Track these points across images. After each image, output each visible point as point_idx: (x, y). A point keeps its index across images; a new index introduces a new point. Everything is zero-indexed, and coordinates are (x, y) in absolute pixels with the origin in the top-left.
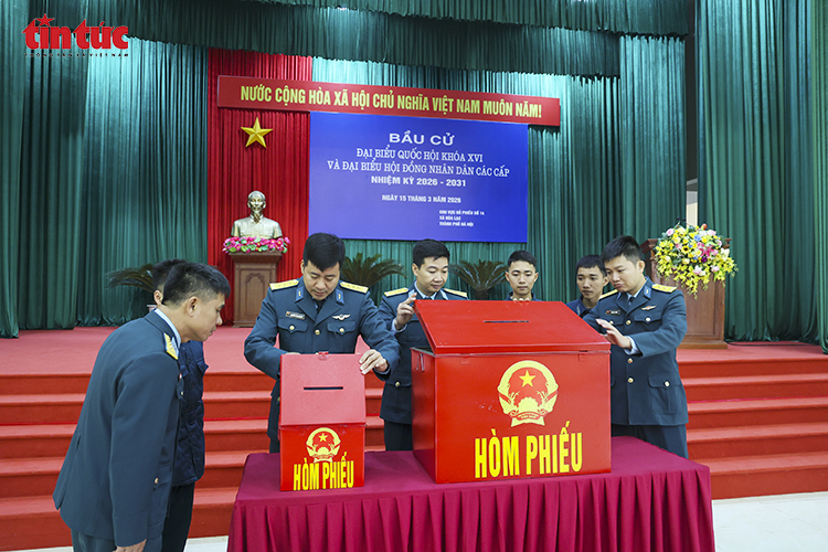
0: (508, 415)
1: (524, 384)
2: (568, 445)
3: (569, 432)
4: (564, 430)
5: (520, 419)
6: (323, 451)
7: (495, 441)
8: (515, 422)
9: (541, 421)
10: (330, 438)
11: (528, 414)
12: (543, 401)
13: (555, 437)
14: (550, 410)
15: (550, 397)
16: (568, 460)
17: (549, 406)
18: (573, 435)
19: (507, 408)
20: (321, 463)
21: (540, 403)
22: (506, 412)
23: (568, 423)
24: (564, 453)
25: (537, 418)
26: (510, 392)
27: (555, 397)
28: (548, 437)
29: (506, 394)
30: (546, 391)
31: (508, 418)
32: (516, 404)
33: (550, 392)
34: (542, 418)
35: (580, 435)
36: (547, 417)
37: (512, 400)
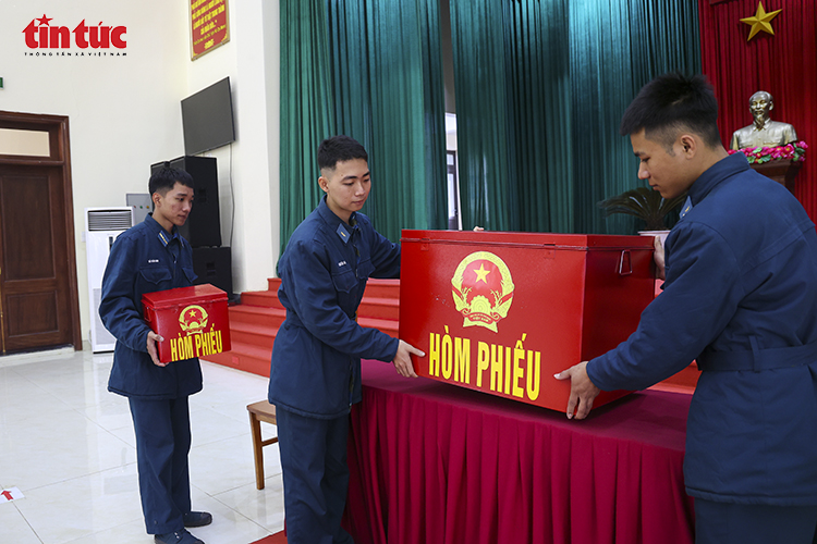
0: (460, 313)
1: (478, 279)
2: (523, 363)
3: (526, 348)
4: (519, 343)
5: (471, 320)
6: (194, 325)
7: (447, 338)
8: (467, 323)
9: (493, 327)
10: (199, 314)
11: (481, 316)
12: (497, 303)
13: (508, 350)
14: (504, 315)
15: (505, 299)
16: (522, 383)
17: (503, 310)
18: (530, 353)
19: (460, 305)
20: (193, 336)
21: (493, 305)
22: (458, 308)
23: (524, 335)
24: (519, 372)
25: (490, 323)
26: (463, 287)
27: (510, 300)
28: (500, 348)
29: (459, 289)
30: (501, 291)
31: (460, 316)
32: (469, 302)
33: (504, 294)
34: (494, 323)
35: (538, 354)
36: (501, 323)
37: (465, 295)
